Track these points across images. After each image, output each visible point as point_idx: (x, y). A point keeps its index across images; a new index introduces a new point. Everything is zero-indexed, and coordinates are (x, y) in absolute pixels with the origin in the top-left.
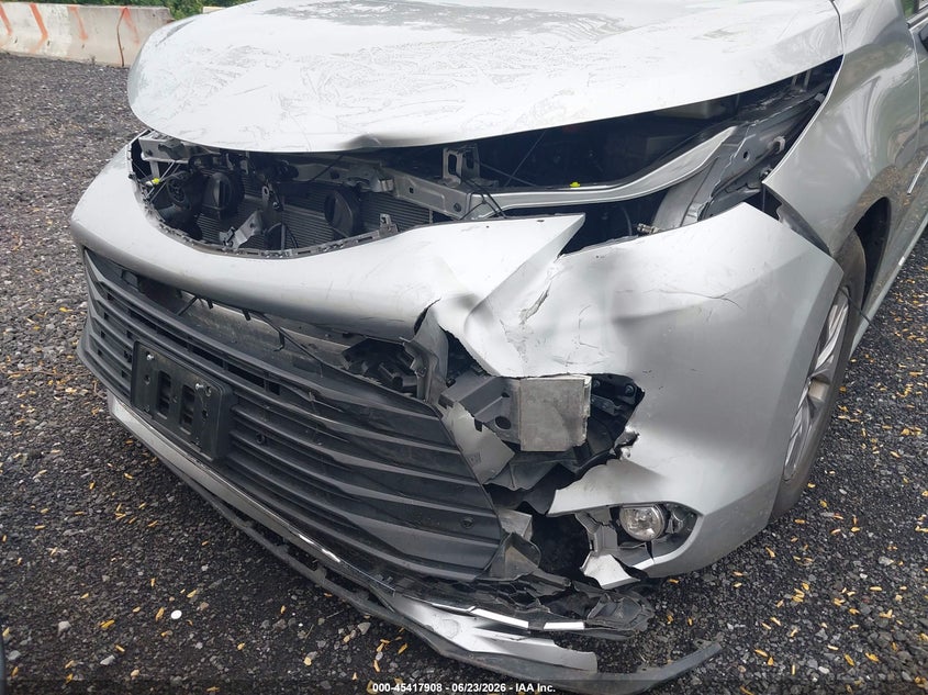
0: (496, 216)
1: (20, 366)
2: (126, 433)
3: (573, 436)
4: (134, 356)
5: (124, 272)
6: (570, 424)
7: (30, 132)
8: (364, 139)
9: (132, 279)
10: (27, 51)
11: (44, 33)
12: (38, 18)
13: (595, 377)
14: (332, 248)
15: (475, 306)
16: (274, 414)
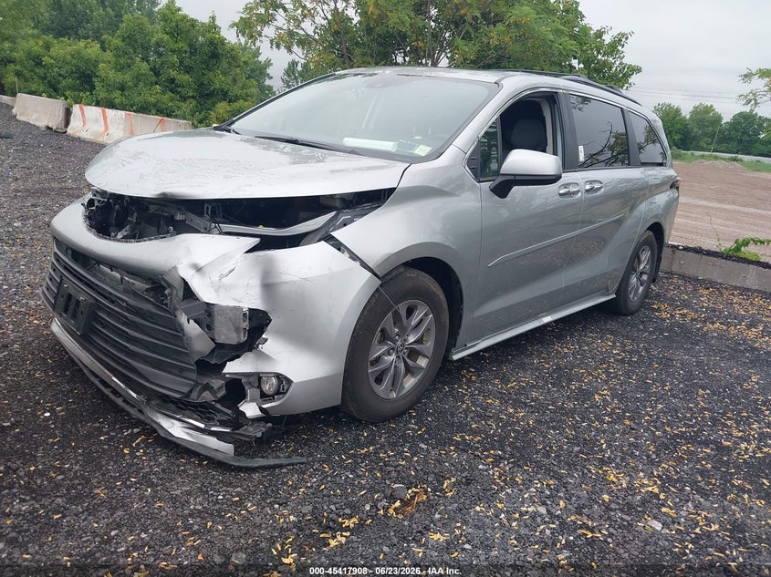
0: (220, 234)
1: (13, 307)
2: (58, 342)
3: (239, 337)
4: (59, 286)
5: (67, 249)
6: (237, 330)
7: (72, 188)
8: (164, 194)
9: (70, 252)
10: (92, 138)
11: (107, 128)
12: (105, 118)
13: (250, 310)
14: (156, 239)
15: (198, 269)
16: (110, 313)
